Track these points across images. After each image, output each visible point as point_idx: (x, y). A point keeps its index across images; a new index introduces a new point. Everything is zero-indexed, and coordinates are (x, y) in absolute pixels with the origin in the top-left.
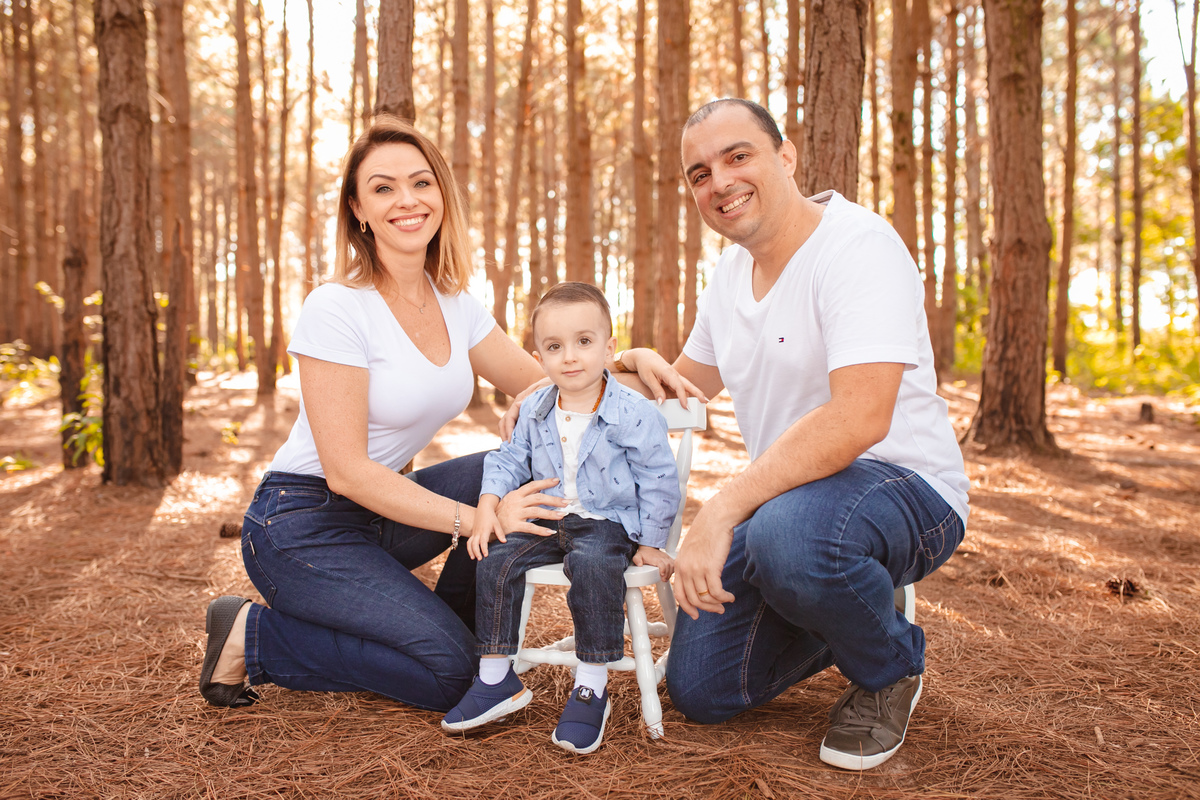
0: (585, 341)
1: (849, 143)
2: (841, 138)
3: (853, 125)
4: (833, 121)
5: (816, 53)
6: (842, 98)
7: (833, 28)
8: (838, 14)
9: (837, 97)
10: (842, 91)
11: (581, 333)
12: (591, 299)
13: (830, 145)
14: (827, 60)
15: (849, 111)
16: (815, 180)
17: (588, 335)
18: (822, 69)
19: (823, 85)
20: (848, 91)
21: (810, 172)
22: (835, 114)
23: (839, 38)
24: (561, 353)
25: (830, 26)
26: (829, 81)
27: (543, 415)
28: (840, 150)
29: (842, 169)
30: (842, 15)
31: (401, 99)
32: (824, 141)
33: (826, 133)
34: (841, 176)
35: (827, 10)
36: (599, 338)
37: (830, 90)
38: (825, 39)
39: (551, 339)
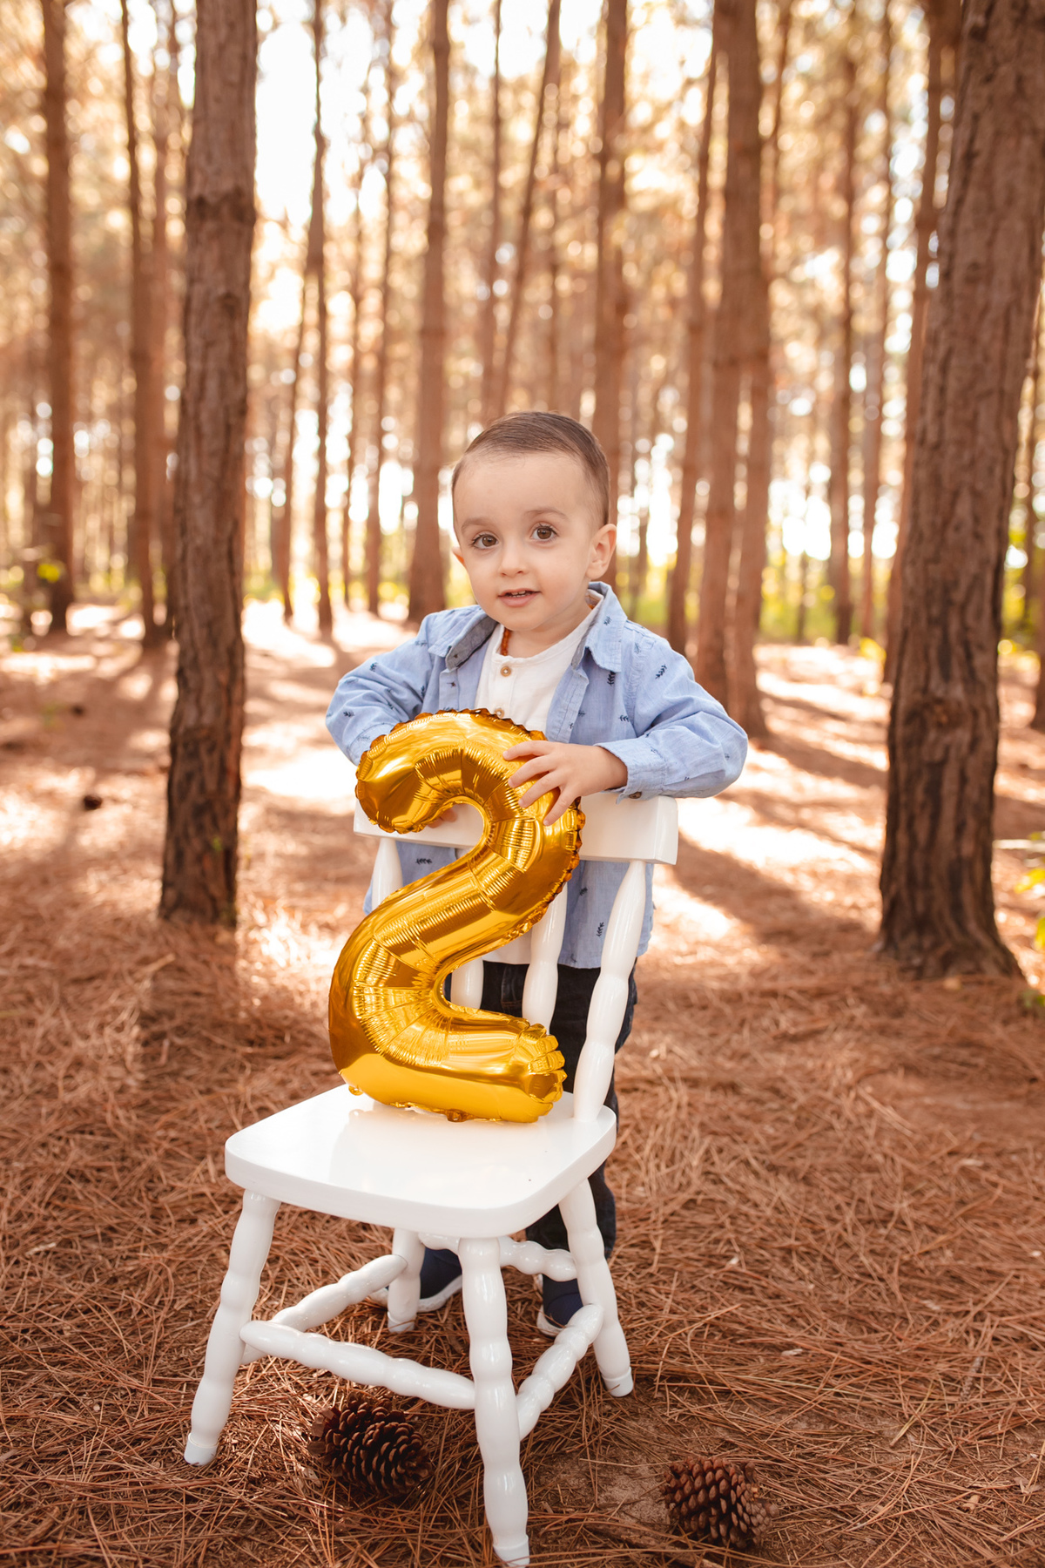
0: (546, 532)
1: (1016, 285)
2: (1003, 275)
3: (1025, 252)
4: (990, 244)
5: (967, 117)
6: (1010, 201)
7: (1004, 69)
8: (1014, 43)
9: (1000, 198)
10: (1011, 189)
11: (538, 512)
12: (565, 447)
13: (981, 288)
14: (987, 128)
15: (1020, 226)
16: (950, 353)
17: (551, 518)
18: (978, 145)
19: (976, 177)
20: (1021, 187)
21: (943, 336)
22: (995, 231)
23: (1010, 87)
24: (496, 555)
25: (996, 64)
26: (988, 169)
27: (461, 658)
28: (1000, 296)
29: (1000, 332)
30: (1020, 45)
31: (227, 185)
32: (971, 281)
33: (975, 266)
34: (997, 347)
35: (994, 34)
36: (578, 526)
37: (988, 186)
38: (985, 91)
39: (477, 522)
